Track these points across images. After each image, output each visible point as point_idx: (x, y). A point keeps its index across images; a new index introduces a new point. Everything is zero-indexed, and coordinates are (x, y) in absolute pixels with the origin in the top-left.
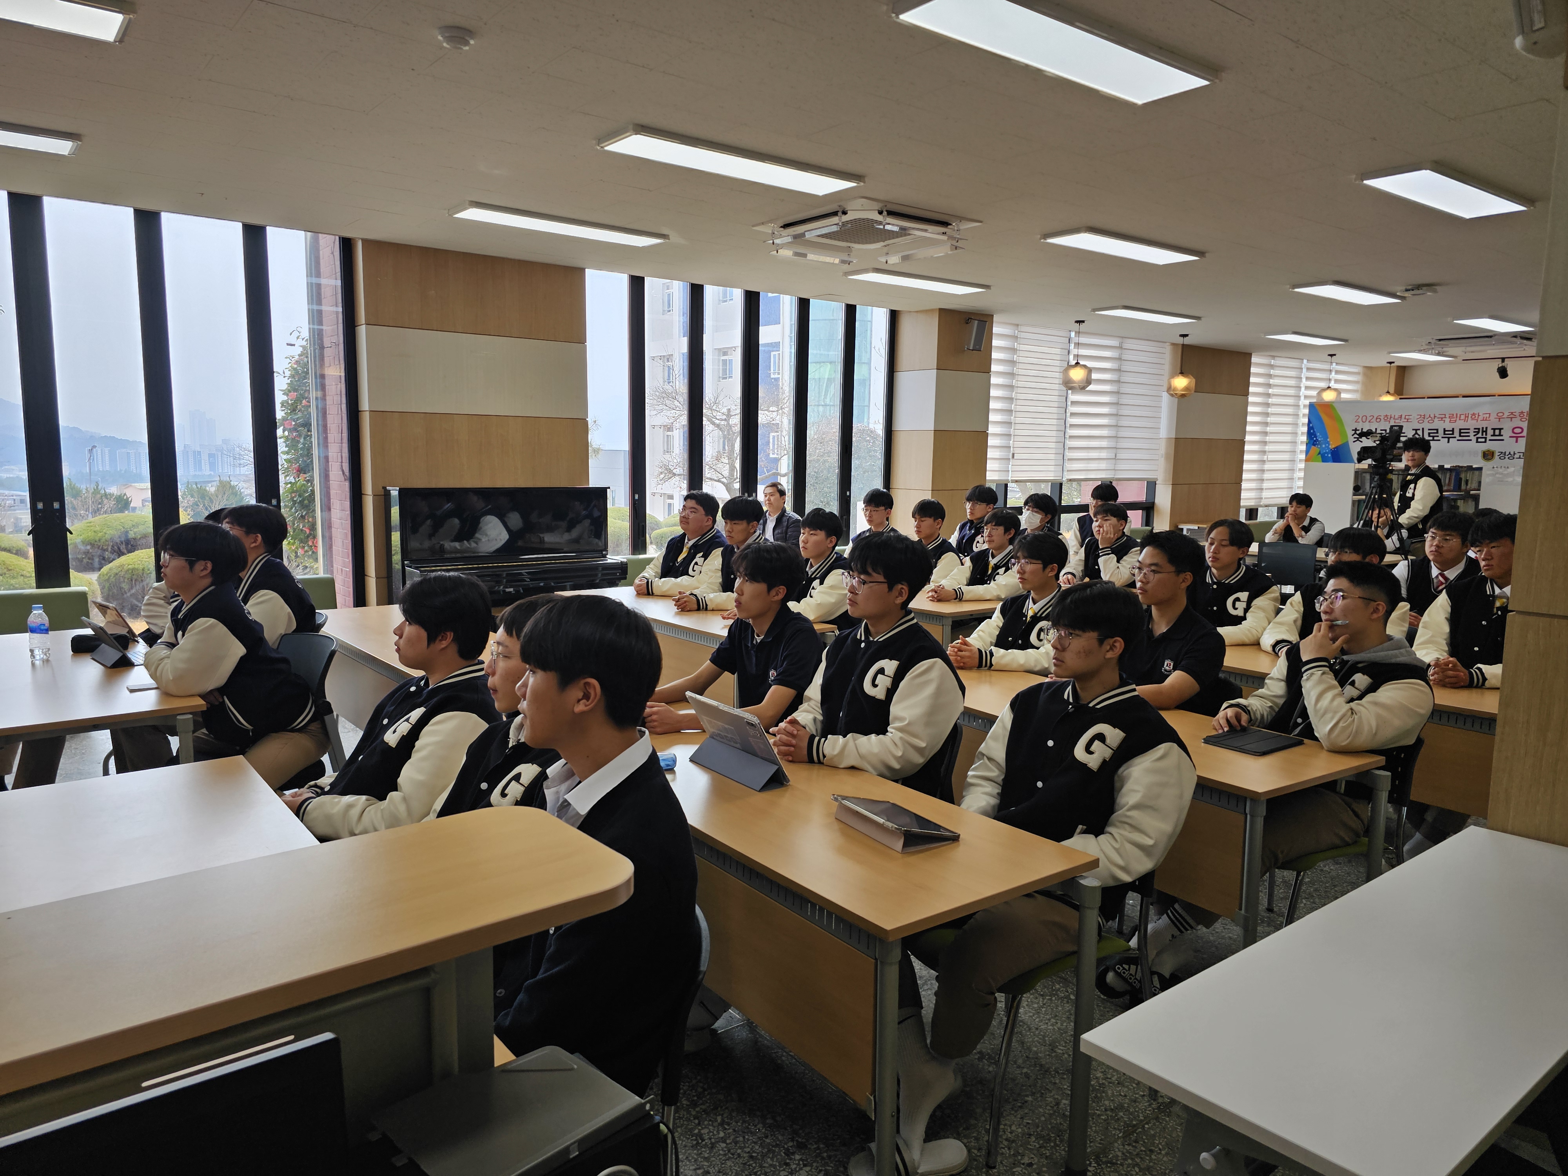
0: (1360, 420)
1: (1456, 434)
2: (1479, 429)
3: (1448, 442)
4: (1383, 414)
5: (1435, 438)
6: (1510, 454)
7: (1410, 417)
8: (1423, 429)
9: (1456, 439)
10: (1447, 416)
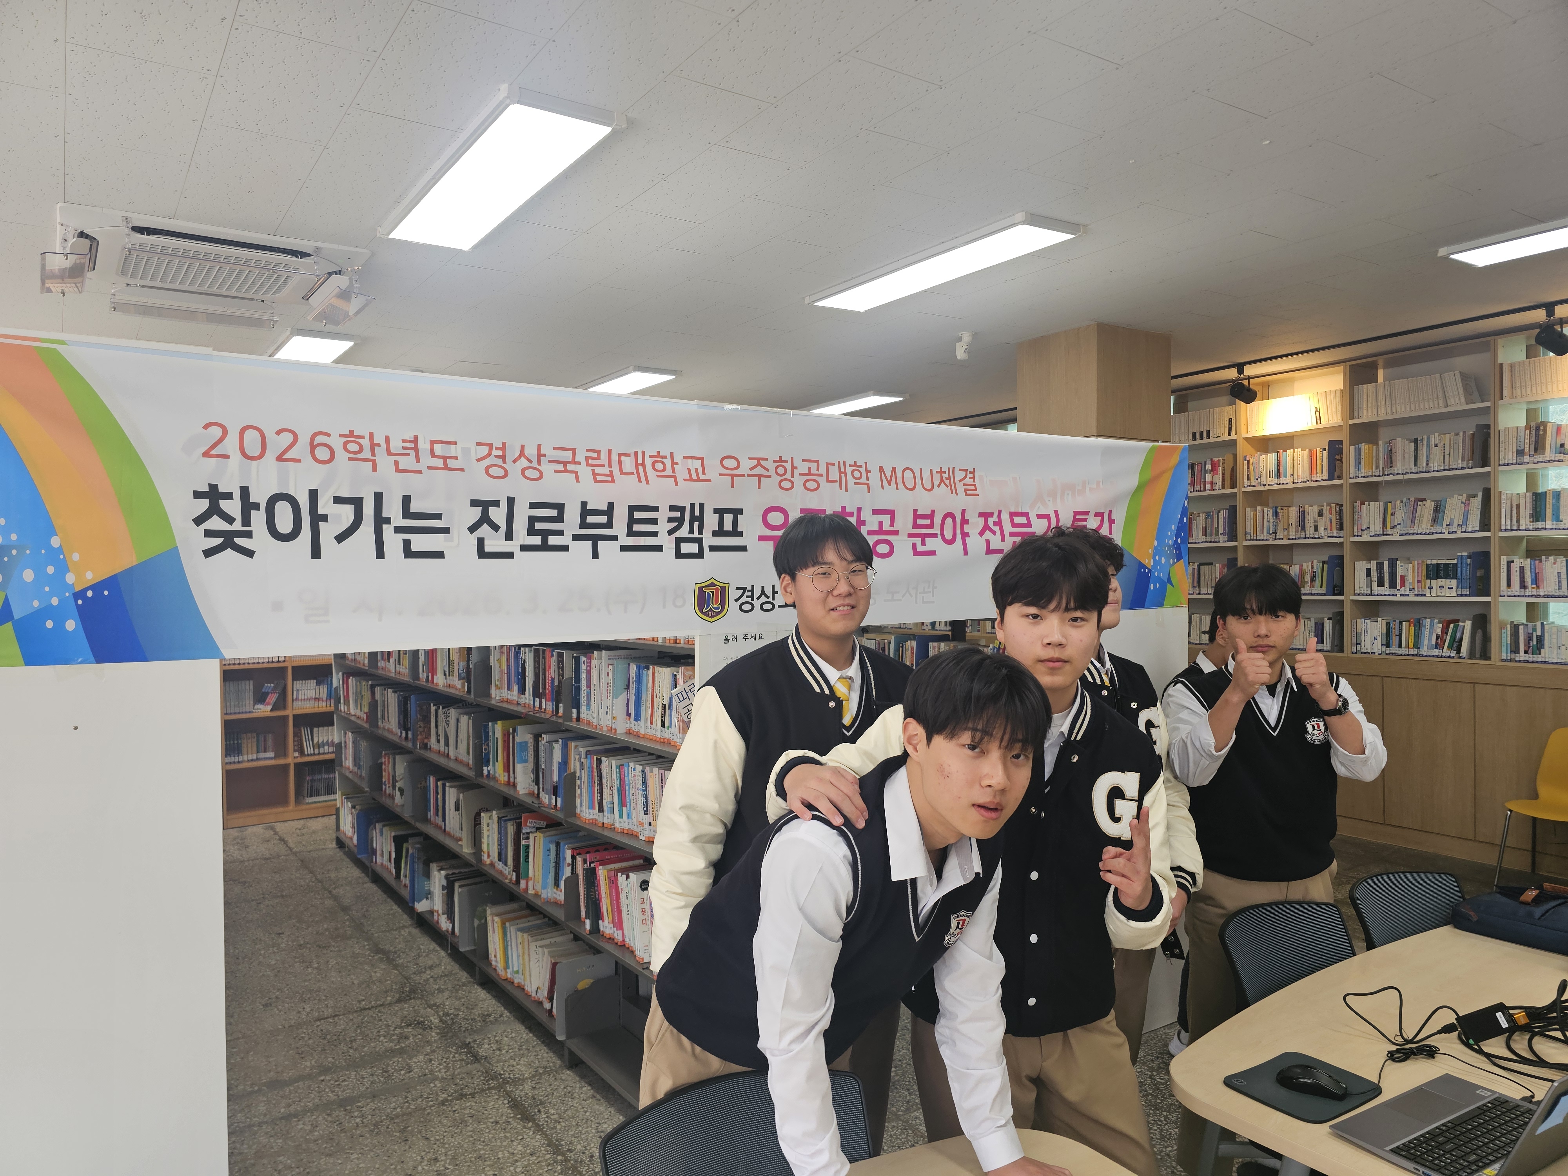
0: (231, 445)
1: (620, 527)
2: (682, 509)
3: (595, 555)
4: (337, 427)
5: (553, 540)
6: (763, 593)
7: (452, 451)
8: (511, 501)
9: (616, 545)
10: (580, 457)
